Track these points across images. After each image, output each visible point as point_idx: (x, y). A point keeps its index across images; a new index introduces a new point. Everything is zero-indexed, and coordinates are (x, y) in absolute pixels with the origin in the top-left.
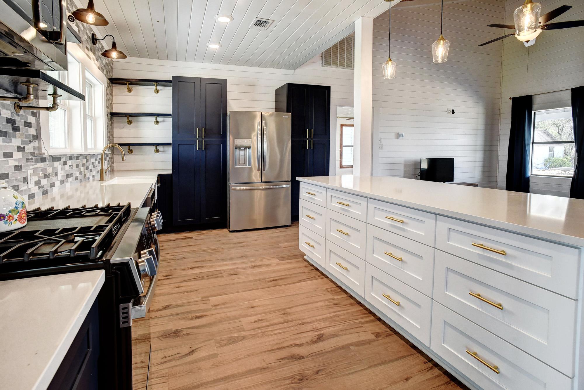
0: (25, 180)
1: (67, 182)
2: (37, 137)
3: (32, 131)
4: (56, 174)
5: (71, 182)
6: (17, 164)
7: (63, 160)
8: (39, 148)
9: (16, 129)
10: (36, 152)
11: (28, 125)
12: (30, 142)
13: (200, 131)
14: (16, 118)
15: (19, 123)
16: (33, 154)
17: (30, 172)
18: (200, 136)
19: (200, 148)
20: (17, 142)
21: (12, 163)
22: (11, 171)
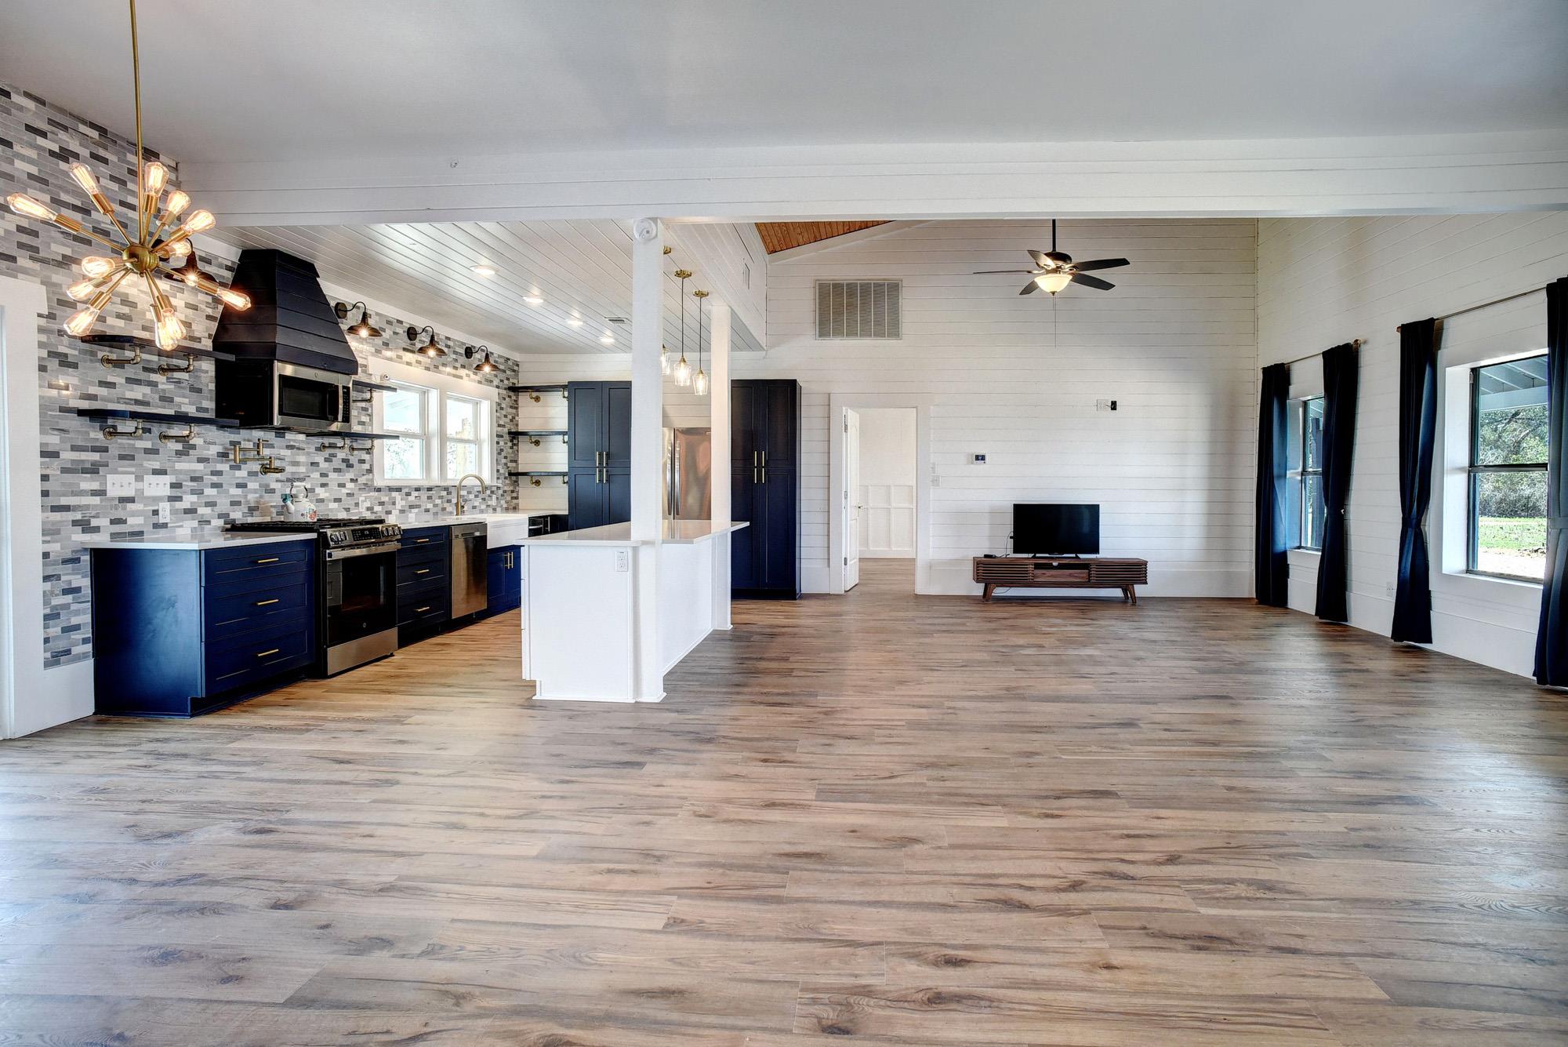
0: (357, 504)
1: (410, 512)
2: (370, 471)
3: (366, 466)
4: (394, 504)
5: (416, 513)
6: (349, 492)
7: (404, 491)
8: (372, 480)
9: (350, 466)
10: (369, 483)
11: (362, 461)
12: (363, 475)
13: (601, 455)
14: (350, 457)
15: (353, 460)
16: (365, 484)
17: (361, 499)
18: (601, 463)
19: (601, 480)
20: (350, 475)
21: (344, 491)
22: (344, 498)
